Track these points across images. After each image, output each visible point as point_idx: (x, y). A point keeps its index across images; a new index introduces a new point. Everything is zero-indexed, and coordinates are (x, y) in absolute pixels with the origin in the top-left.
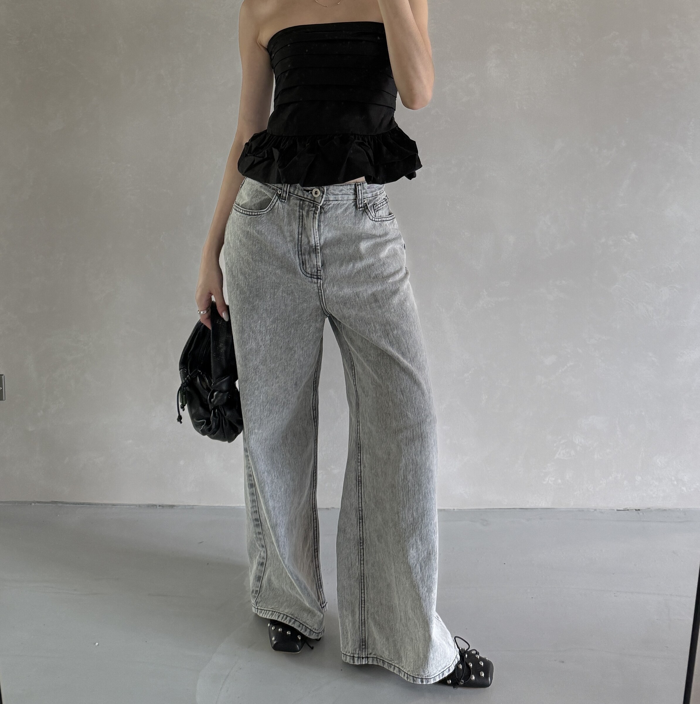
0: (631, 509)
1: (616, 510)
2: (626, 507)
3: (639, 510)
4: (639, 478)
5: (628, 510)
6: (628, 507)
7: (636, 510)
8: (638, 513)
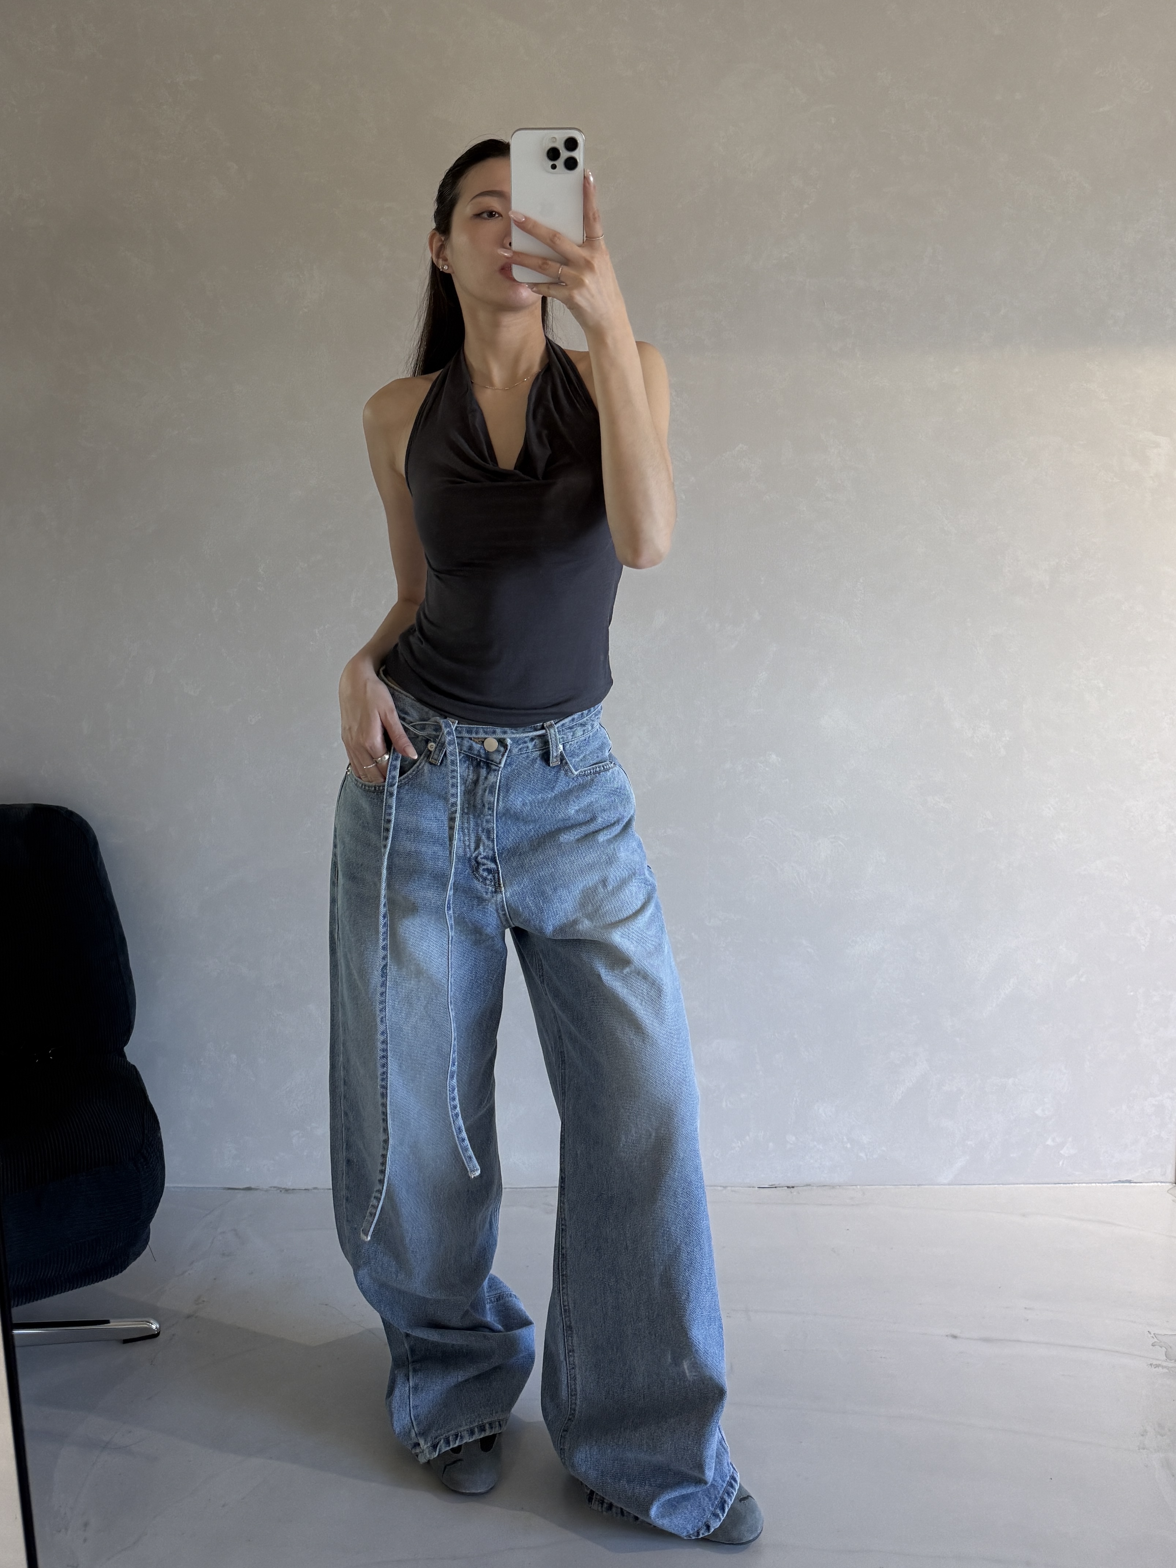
0: (780, 1185)
1: (757, 1188)
2: (773, 1183)
3: (793, 1187)
4: (791, 1138)
5: (775, 1187)
6: (776, 1183)
7: (788, 1187)
8: (791, 1193)
